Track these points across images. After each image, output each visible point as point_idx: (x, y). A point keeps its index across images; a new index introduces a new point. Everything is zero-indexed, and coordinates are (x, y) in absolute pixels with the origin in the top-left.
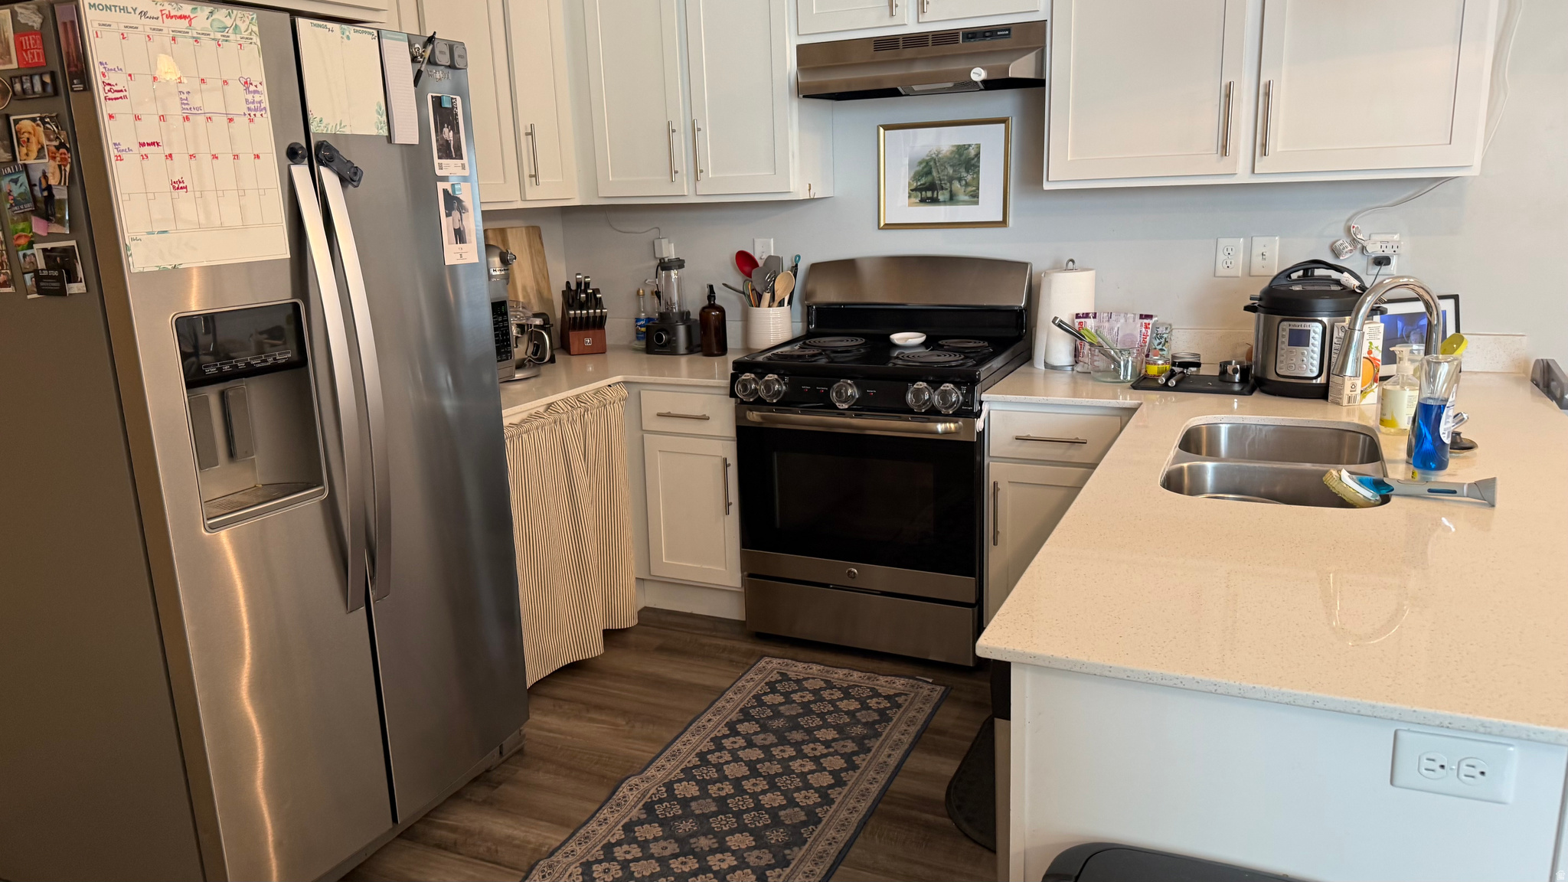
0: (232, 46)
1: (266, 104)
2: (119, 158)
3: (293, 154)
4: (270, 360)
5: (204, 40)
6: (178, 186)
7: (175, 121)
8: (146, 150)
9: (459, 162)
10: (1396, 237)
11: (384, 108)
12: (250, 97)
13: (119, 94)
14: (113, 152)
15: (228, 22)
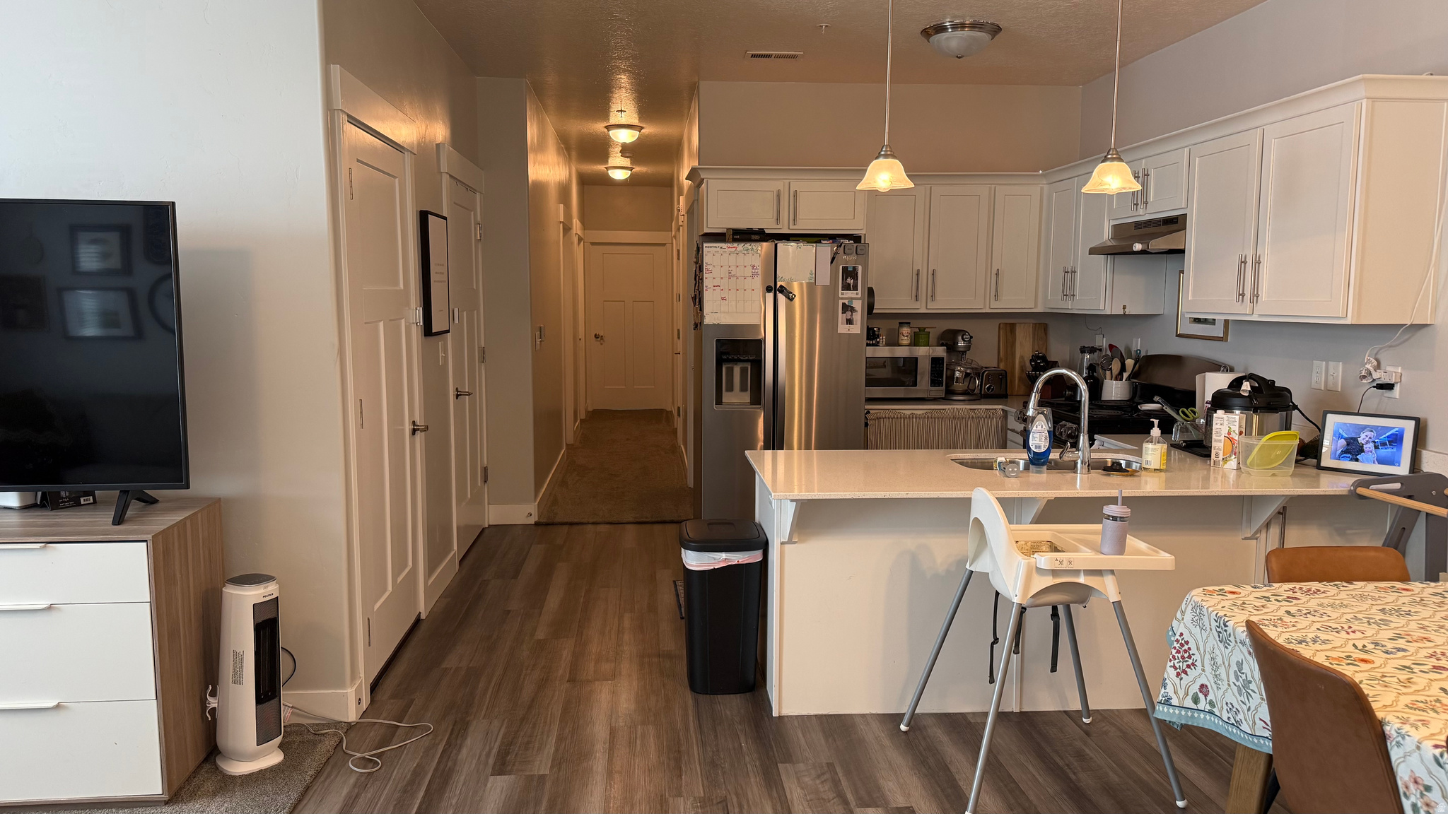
0: (751, 255)
1: (760, 273)
2: (706, 290)
3: (769, 289)
4: (747, 358)
5: (740, 254)
6: (723, 299)
7: (726, 280)
8: (714, 288)
9: (856, 292)
10: (1399, 370)
11: (814, 272)
12: (754, 271)
13: (710, 272)
14: (705, 288)
15: (750, 247)
